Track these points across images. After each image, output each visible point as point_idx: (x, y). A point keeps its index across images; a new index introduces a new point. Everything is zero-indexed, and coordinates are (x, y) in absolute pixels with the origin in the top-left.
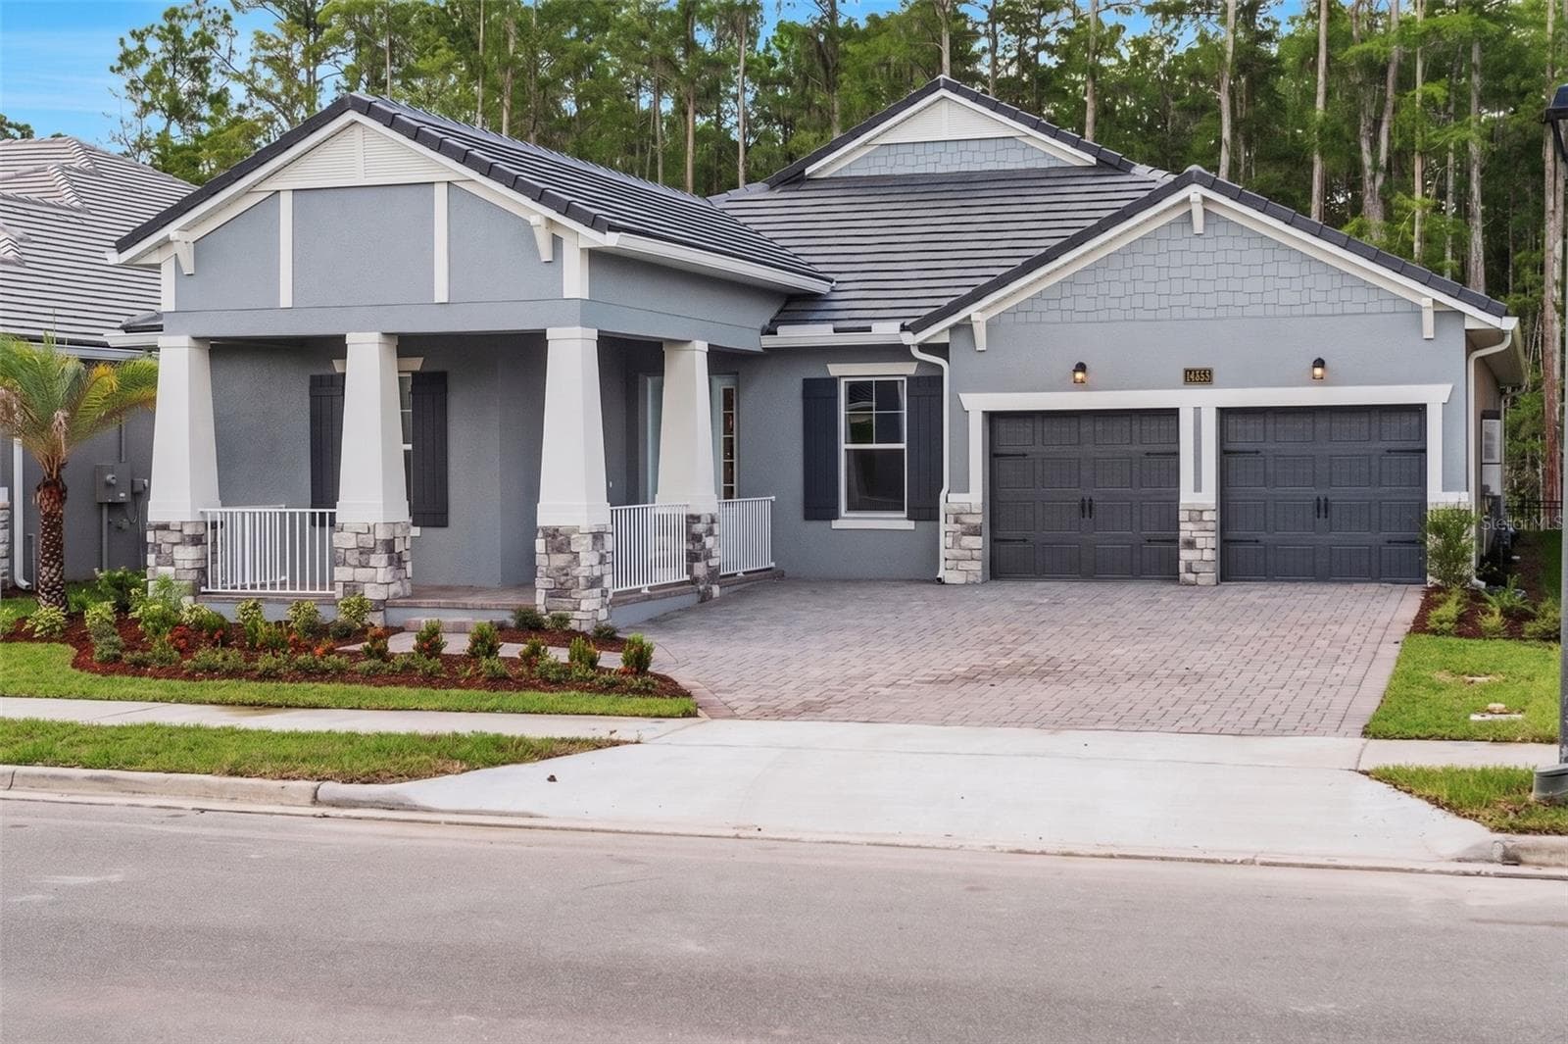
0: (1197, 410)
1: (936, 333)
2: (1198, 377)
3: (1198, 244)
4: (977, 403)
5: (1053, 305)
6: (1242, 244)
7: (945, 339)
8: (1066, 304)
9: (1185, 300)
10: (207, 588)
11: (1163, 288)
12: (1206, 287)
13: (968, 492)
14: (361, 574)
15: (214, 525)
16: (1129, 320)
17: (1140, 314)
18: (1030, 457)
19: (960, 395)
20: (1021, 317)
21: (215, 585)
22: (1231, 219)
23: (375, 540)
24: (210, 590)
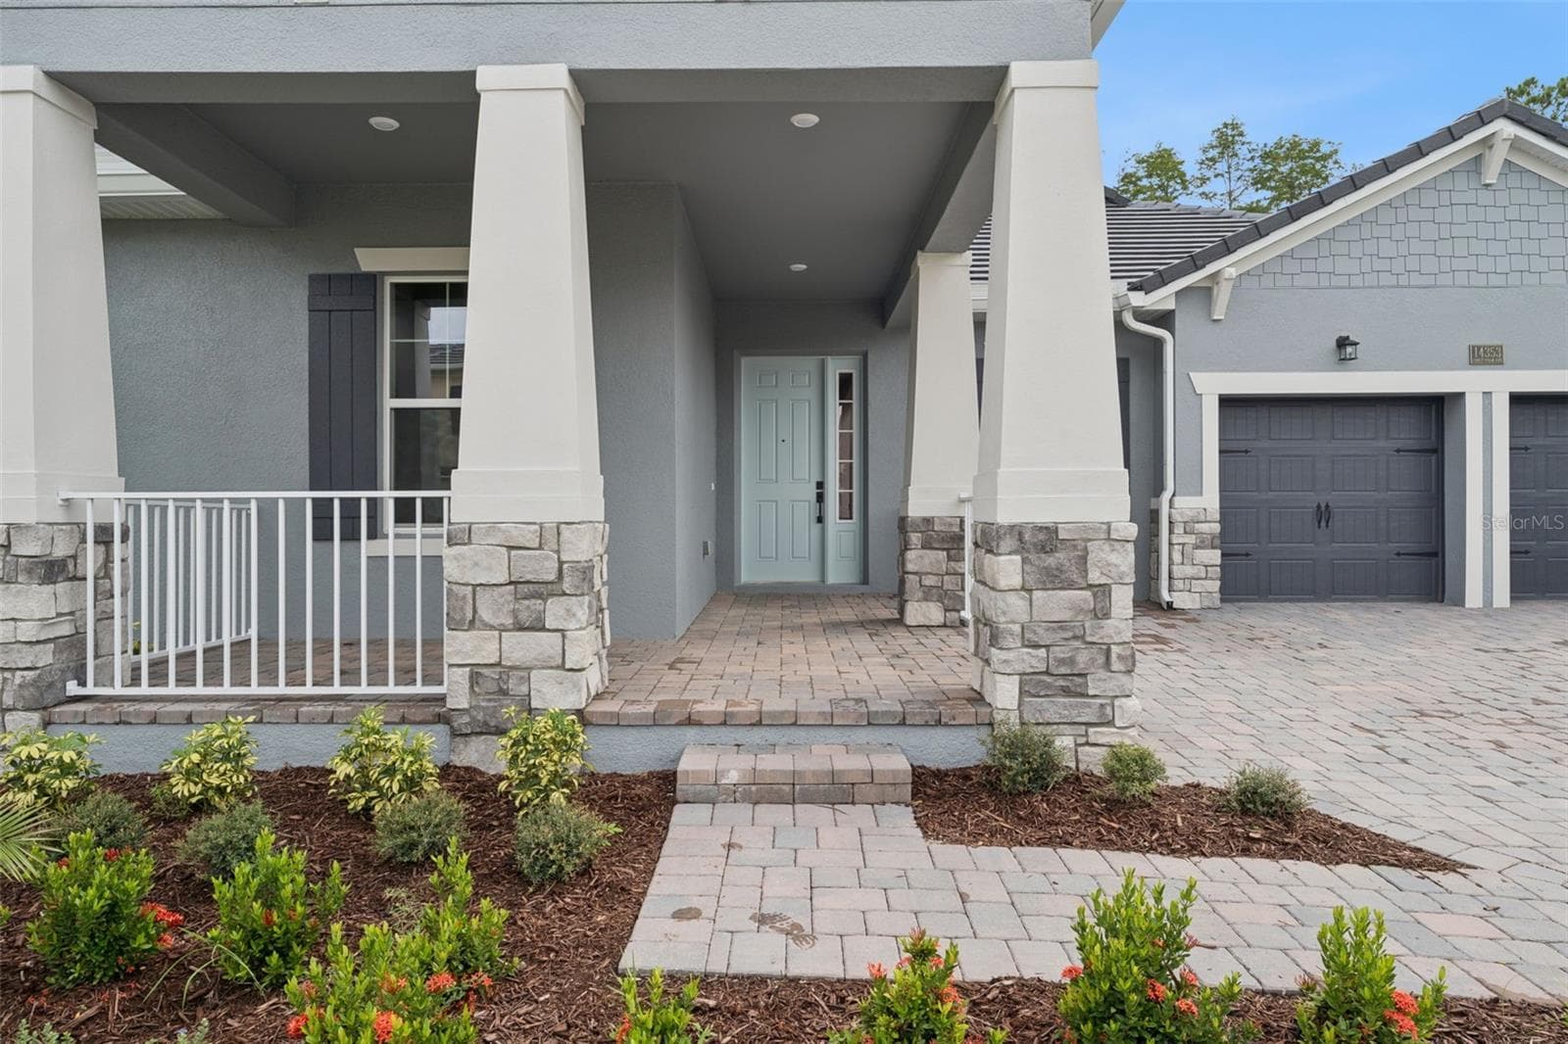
0: (1487, 394)
1: (1161, 299)
2: (1485, 356)
3: (1485, 197)
4: (1213, 385)
5: (1309, 265)
6: (1538, 198)
7: (1171, 305)
8: (1325, 265)
9: (1471, 263)
10: (83, 683)
11: (1444, 248)
12: (1496, 248)
13: (1201, 494)
14: (520, 647)
15: (104, 535)
16: (1402, 287)
17: (1415, 279)
18: (1253, 453)
19: (1191, 374)
20: (1267, 281)
21: (104, 676)
22: (1528, 168)
23: (561, 563)
24: (90, 690)
